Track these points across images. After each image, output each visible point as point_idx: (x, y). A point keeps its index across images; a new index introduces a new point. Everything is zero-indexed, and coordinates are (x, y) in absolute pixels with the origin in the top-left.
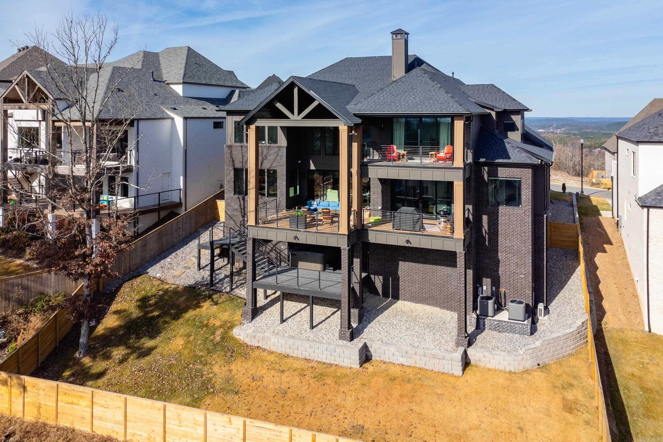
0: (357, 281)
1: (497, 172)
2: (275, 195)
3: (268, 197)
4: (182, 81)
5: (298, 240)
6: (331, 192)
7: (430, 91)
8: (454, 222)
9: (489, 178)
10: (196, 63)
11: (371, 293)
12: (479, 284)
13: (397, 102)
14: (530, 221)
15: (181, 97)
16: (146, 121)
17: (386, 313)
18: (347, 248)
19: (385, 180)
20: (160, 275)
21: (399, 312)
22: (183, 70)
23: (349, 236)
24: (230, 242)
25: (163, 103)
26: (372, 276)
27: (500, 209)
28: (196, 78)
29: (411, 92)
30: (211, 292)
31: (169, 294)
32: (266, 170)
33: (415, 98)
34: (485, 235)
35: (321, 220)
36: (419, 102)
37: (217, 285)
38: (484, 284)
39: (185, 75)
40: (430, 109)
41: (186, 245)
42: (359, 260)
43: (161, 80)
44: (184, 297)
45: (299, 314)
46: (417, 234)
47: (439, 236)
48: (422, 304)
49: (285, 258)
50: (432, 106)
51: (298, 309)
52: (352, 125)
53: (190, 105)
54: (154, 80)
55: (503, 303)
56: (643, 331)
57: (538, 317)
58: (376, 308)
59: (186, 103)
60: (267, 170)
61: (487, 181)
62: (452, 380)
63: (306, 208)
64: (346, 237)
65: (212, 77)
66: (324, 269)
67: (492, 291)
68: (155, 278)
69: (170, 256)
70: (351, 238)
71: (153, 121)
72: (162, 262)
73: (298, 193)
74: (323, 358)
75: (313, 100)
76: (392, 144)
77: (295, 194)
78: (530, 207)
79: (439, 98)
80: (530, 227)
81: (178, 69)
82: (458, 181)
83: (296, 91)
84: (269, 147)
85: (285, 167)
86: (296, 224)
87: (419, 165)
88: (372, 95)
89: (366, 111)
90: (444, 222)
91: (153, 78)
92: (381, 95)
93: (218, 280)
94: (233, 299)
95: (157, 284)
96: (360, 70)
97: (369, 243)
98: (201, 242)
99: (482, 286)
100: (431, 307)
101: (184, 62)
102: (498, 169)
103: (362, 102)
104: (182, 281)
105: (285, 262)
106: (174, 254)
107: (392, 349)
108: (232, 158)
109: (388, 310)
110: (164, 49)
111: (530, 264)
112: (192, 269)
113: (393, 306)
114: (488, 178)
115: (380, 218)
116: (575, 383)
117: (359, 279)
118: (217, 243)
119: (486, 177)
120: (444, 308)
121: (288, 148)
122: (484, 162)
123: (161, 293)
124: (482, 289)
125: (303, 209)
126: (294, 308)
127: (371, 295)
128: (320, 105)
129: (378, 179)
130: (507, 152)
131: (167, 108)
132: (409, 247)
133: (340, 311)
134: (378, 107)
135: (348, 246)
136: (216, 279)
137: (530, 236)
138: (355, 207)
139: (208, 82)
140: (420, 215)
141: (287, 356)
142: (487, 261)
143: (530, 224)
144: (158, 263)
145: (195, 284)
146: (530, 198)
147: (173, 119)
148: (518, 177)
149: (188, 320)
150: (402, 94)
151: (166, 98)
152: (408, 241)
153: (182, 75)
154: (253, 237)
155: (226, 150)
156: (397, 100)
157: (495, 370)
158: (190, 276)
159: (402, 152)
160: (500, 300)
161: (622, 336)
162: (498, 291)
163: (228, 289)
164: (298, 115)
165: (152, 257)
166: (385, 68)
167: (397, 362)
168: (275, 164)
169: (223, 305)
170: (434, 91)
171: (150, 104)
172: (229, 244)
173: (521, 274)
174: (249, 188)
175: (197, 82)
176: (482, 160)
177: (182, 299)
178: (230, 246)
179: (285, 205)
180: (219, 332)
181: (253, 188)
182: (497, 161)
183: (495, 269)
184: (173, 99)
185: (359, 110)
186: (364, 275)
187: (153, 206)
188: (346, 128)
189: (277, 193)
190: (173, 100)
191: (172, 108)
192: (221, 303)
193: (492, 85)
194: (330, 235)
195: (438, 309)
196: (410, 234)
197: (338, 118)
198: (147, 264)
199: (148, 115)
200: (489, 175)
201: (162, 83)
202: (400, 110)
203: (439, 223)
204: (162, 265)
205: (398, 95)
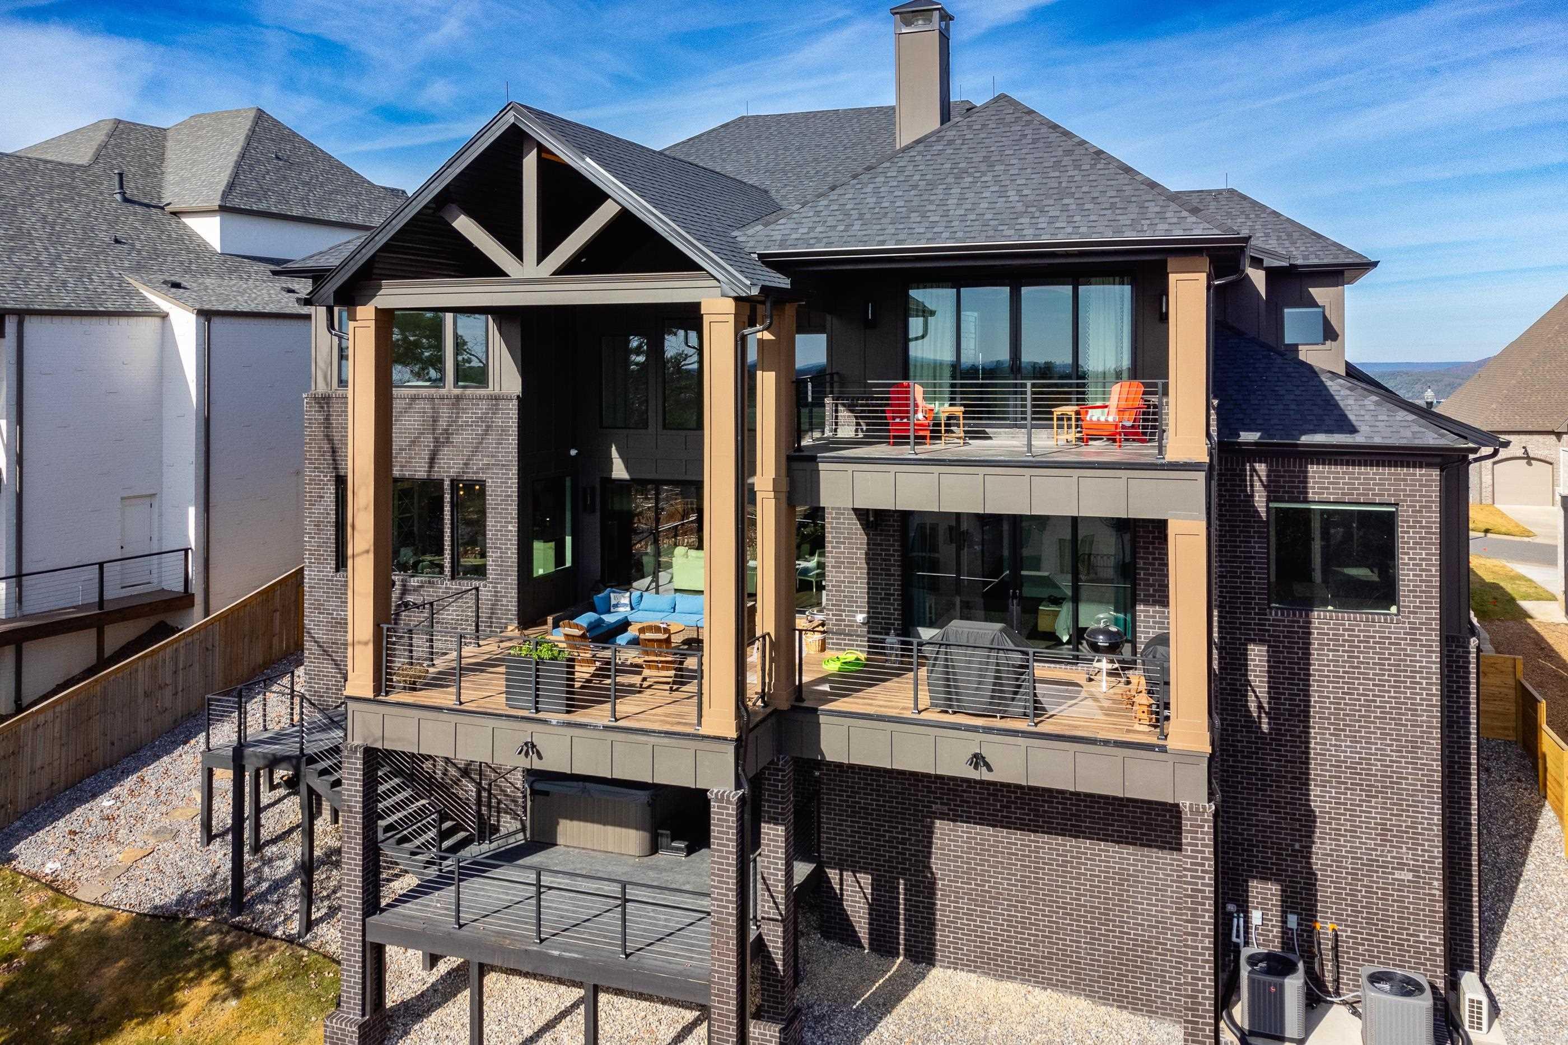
0: (773, 914)
1: (1305, 482)
2: (480, 572)
3: (453, 578)
4: (216, 203)
5: (540, 757)
6: (686, 555)
7: (1057, 165)
8: (1167, 683)
9: (1271, 505)
10: (277, 158)
11: (827, 935)
12: (1232, 901)
13: (933, 207)
14: (1435, 668)
15: (214, 253)
16: (57, 320)
17: (888, 1026)
18: (734, 796)
19: (879, 513)
20: (57, 865)
21: (937, 1020)
22: (229, 171)
23: (740, 744)
24: (302, 749)
25: (138, 268)
26: (833, 874)
27: (1316, 622)
28: (274, 199)
29: (984, 174)
30: (229, 939)
31: (70, 950)
32: (447, 483)
33: (1002, 194)
34: (1259, 717)
35: (636, 669)
36: (1020, 207)
37: (260, 907)
38: (1253, 902)
39: (231, 186)
40: (1070, 230)
41: (185, 743)
42: (781, 830)
43: (154, 202)
44: (121, 963)
45: (548, 1036)
46: (1014, 733)
47: (1106, 743)
48: (1024, 981)
49: (514, 801)
50: (1077, 218)
51: (549, 1015)
52: (755, 292)
53: (241, 278)
54: (126, 200)
55: (1329, 977)
57: (1466, 1033)
58: (848, 1002)
59: (230, 271)
60: (452, 481)
61: (1264, 515)
63: (577, 626)
64: (730, 749)
65: (330, 200)
66: (654, 849)
67: (1285, 931)
68: (34, 878)
69: (116, 790)
70: (751, 747)
71: (86, 320)
72: (79, 811)
73: (568, 564)
75: (600, 197)
76: (906, 377)
77: (557, 565)
78: (1435, 613)
79: (1100, 188)
80: (1435, 690)
81: (213, 171)
82: (1186, 518)
83: (530, 163)
84: (458, 398)
85: (515, 470)
86: (532, 692)
87: (1023, 453)
88: (833, 188)
89: (812, 246)
90: (1110, 674)
91: (123, 194)
92: (869, 189)
93: (265, 886)
94: (307, 968)
95: (36, 902)
96: (786, 149)
97: (822, 764)
98: (214, 742)
99: (1244, 909)
100: (1055, 995)
101: (237, 149)
102: (1306, 472)
103: (793, 212)
104: (132, 889)
105: (515, 816)
106: (131, 781)
108: (329, 439)
109: (895, 1012)
110: (186, 118)
111: (1437, 830)
112: (183, 838)
113: (915, 995)
114: (1267, 507)
115: (863, 656)
117: (782, 907)
118: (255, 754)
119: (1260, 500)
120: (1105, 999)
121: (523, 402)
122: (1256, 444)
123: (38, 944)
124: (1247, 922)
125: (568, 631)
126: (534, 1010)
127: (829, 944)
128: (625, 216)
129: (855, 510)
130: (1336, 406)
131: (147, 283)
132: (982, 782)
133: (705, 1024)
134: (856, 227)
135: (738, 786)
136: (260, 880)
137: (1436, 722)
138: (766, 622)
139: (313, 212)
140: (1026, 653)
142: (1268, 818)
143: (1435, 679)
144: (63, 815)
145: (178, 902)
146: (1436, 581)
147: (164, 316)
148: (1386, 499)
150: (950, 180)
151: (156, 254)
152: (978, 760)
153: (221, 187)
154: (370, 743)
155: (312, 414)
156: (931, 202)
158: (168, 870)
159: (943, 409)
160: (1316, 966)
162: (1312, 931)
163: (294, 927)
164: (539, 261)
165: (44, 796)
166: (869, 138)
168: (480, 461)
169: (261, 997)
170: (1078, 167)
171: (85, 268)
172: (298, 758)
173: (1401, 866)
174: (350, 552)
175: (274, 210)
176: (1249, 437)
177: (112, 971)
178: (303, 767)
179: (513, 607)
181: (367, 552)
182: (1305, 439)
183: (1297, 846)
184: (184, 257)
185: (782, 243)
186: (802, 870)
187: (78, 608)
188: (730, 306)
189: (485, 565)
190: (182, 263)
191: (165, 282)
192: (254, 988)
193: (1232, 192)
194: (666, 741)
195: (1082, 1004)
196: (988, 730)
197: (699, 268)
198: (18, 824)
199: (65, 300)
200: (1273, 492)
201: (154, 210)
202: (945, 235)
203: (1090, 680)
204: (75, 827)
205: (932, 185)
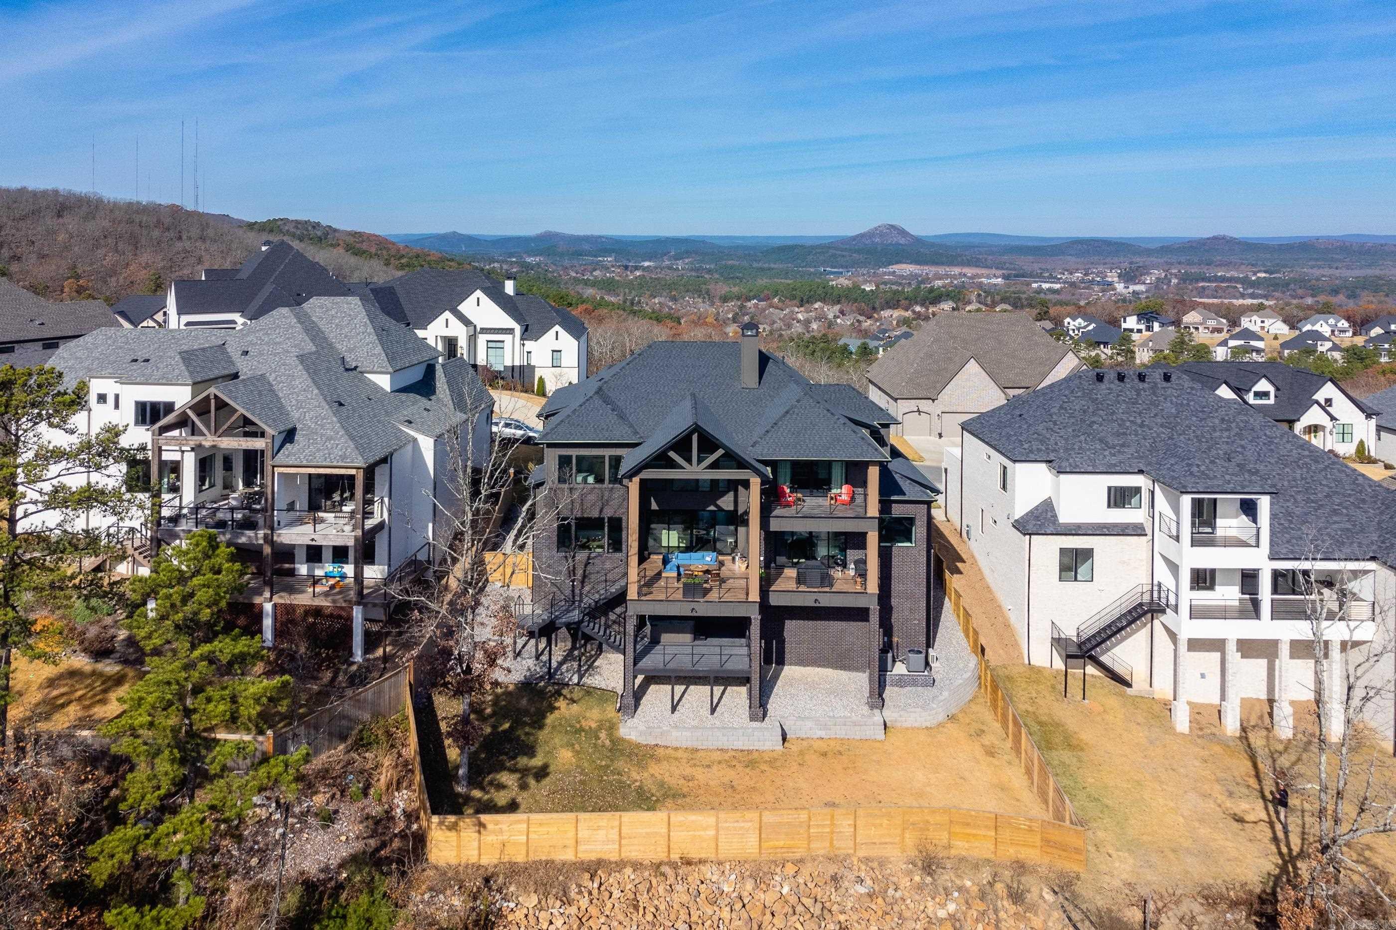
1: (894, 511)
4: (391, 370)
5: (696, 612)
17: (779, 683)
18: (759, 617)
21: (792, 679)
22: (380, 347)
23: (760, 603)
27: (893, 550)
28: (398, 358)
30: (555, 688)
32: (606, 519)
37: (557, 677)
39: (387, 357)
44: (525, 699)
46: (821, 592)
47: (848, 592)
51: (681, 693)
54: (346, 369)
55: (897, 654)
56: (1023, 664)
57: (930, 665)
60: (609, 518)
62: (878, 745)
64: (758, 604)
67: (884, 642)
74: (739, 745)
78: (925, 546)
80: (925, 568)
82: (873, 532)
83: (695, 437)
84: (612, 488)
86: (693, 593)
102: (891, 506)
107: (809, 724)
109: (780, 679)
116: (984, 728)
130: (899, 485)
131: (401, 423)
135: (759, 615)
141: (697, 750)
143: (925, 565)
146: (925, 537)
147: (415, 440)
148: (912, 514)
149: (554, 727)
152: (816, 601)
153: (385, 358)
154: (636, 613)
157: (913, 729)
161: (1007, 672)
162: (890, 642)
163: (576, 680)
164: (698, 465)
167: (815, 737)
168: (621, 511)
169: (583, 701)
172: (578, 623)
177: (524, 702)
178: (580, 625)
180: (603, 735)
182: (892, 498)
184: (387, 401)
196: (812, 592)
201: (354, 372)
